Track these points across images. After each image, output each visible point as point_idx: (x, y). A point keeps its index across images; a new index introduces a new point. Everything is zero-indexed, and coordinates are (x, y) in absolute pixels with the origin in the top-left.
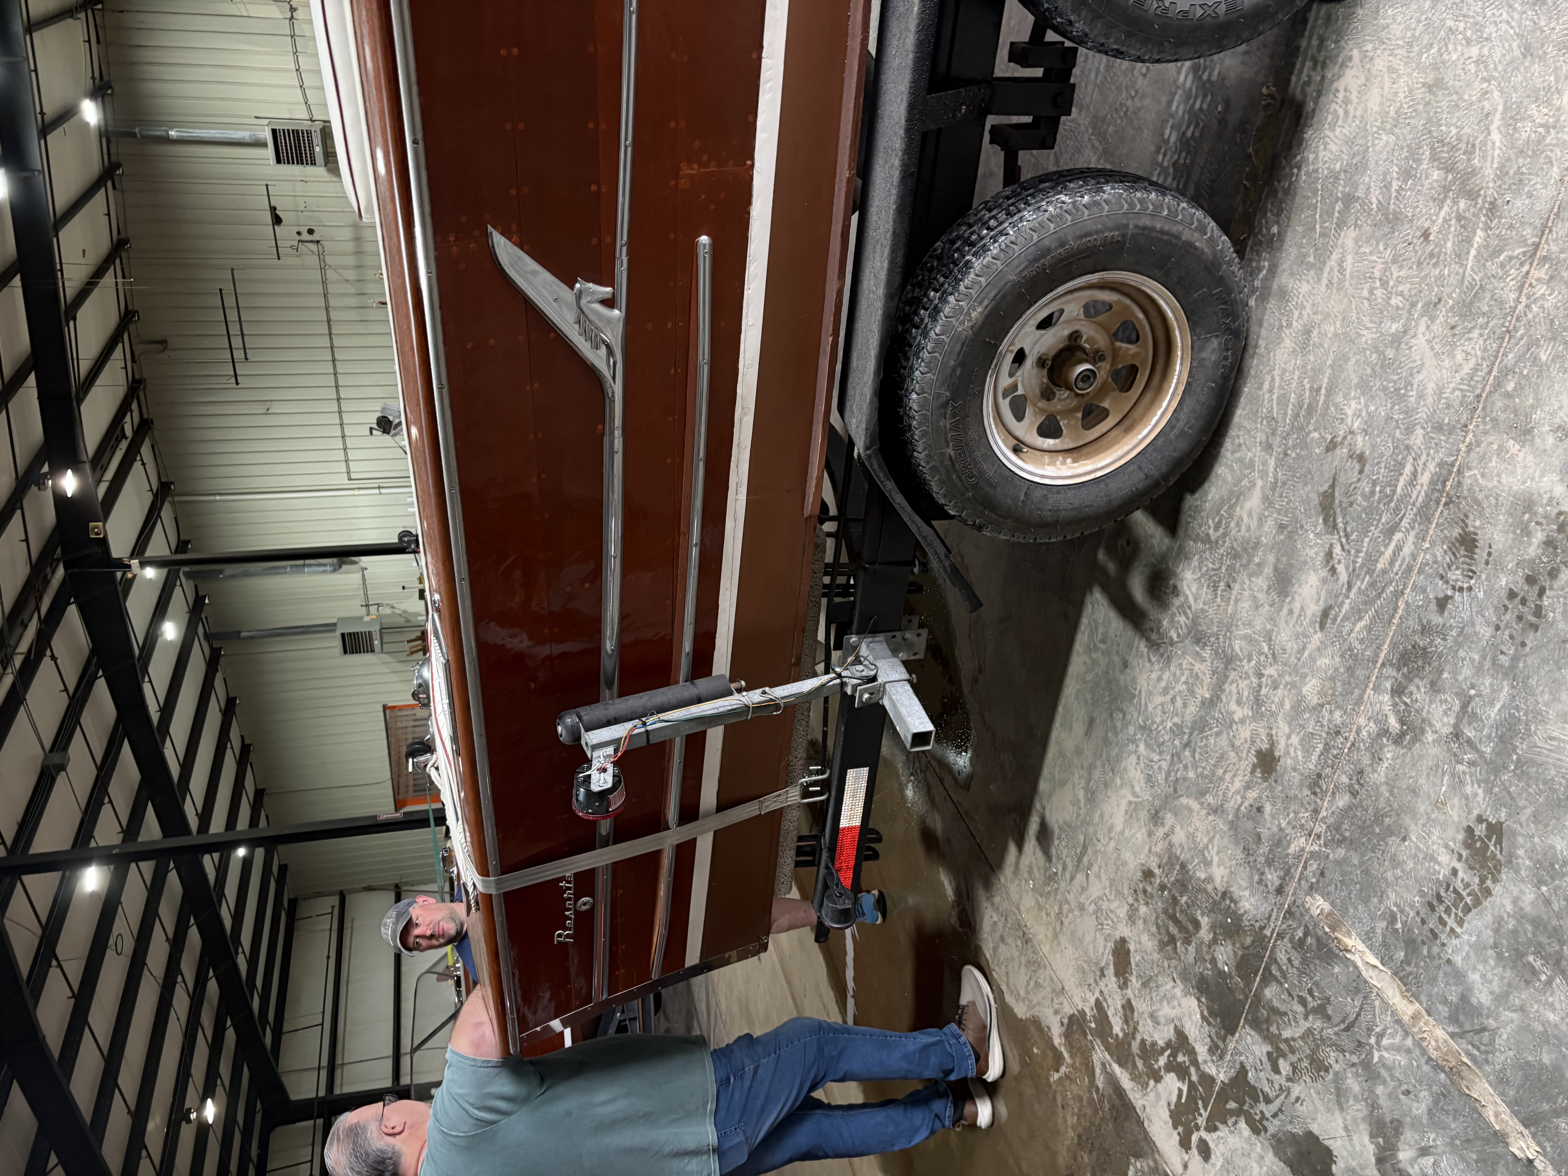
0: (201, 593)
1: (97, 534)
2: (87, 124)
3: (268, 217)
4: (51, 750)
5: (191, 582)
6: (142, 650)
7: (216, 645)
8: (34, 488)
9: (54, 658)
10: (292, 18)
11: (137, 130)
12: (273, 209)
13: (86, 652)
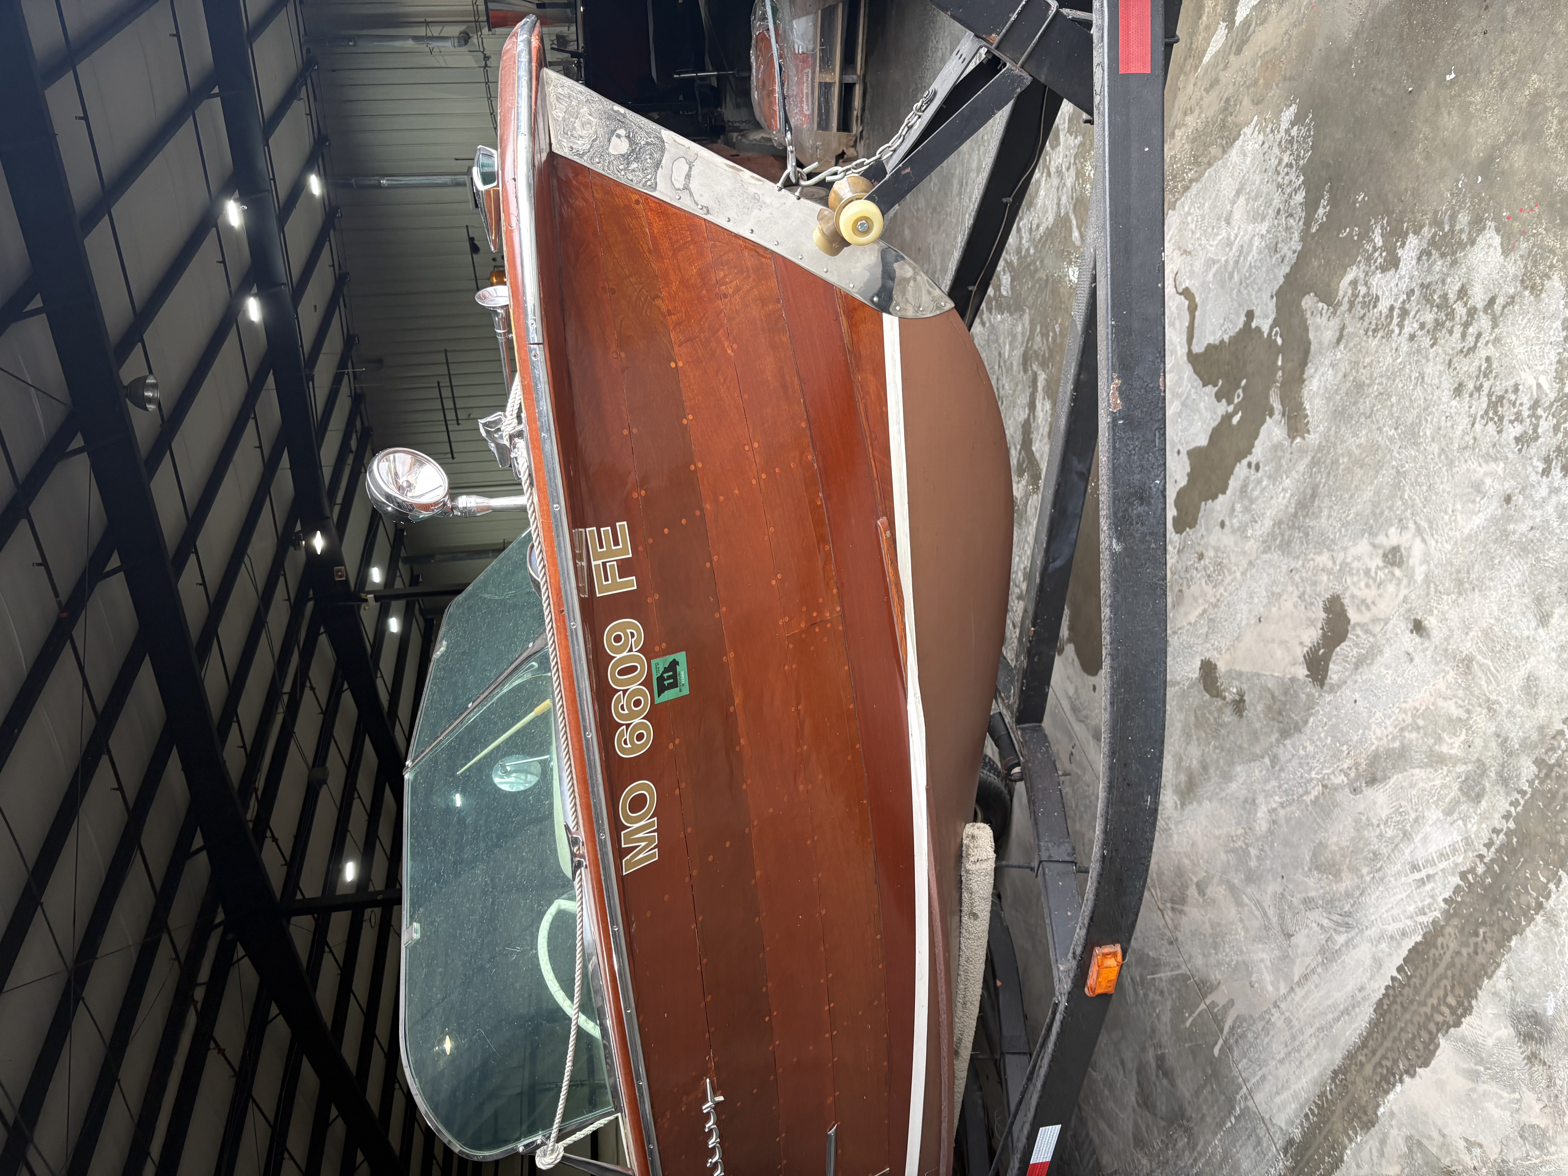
0: (415, 573)
1: (341, 576)
2: (313, 195)
3: (467, 246)
4: (314, 766)
5: (408, 566)
6: (373, 647)
7: (429, 617)
8: (291, 549)
9: (312, 689)
10: (486, 66)
11: (353, 181)
12: (472, 240)
13: (332, 665)
